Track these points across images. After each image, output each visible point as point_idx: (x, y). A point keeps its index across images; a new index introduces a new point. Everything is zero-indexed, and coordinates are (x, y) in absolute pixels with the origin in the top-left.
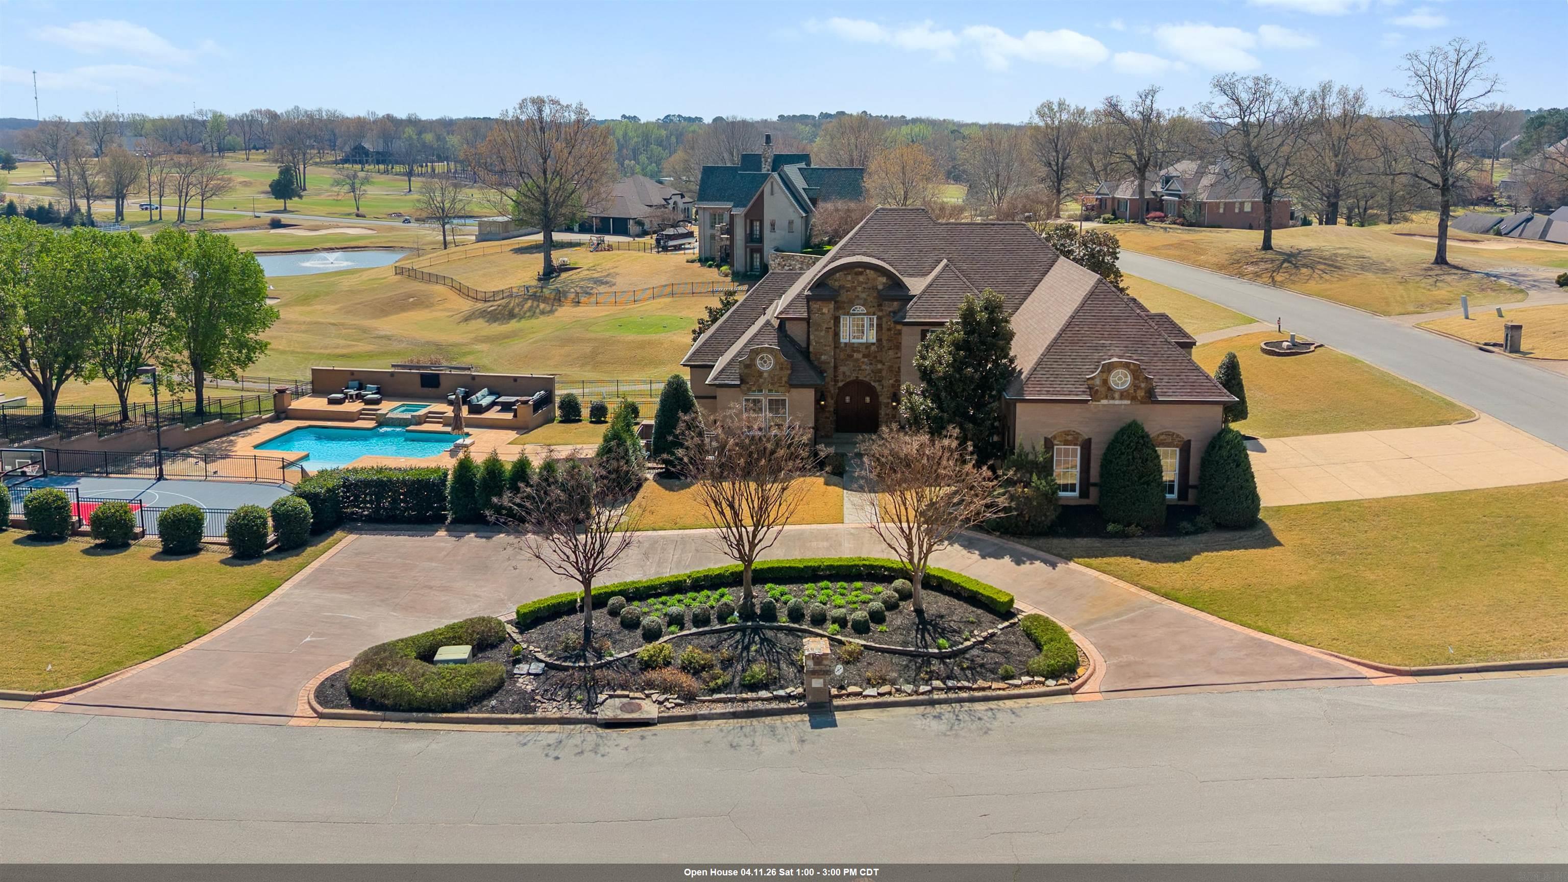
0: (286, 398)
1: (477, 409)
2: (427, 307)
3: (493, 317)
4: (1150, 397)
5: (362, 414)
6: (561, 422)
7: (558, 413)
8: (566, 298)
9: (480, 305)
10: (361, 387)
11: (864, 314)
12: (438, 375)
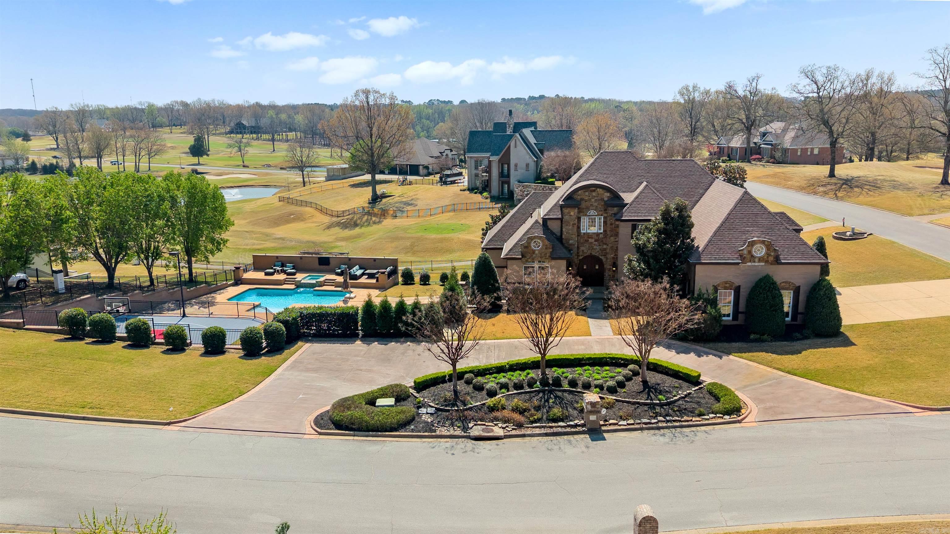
0: (241, 272)
1: (354, 277)
2: (302, 220)
3: (345, 226)
4: (777, 261)
5: (286, 281)
6: (402, 284)
7: (400, 279)
8: (388, 214)
9: (335, 219)
10: (283, 265)
11: (596, 216)
12: (328, 258)
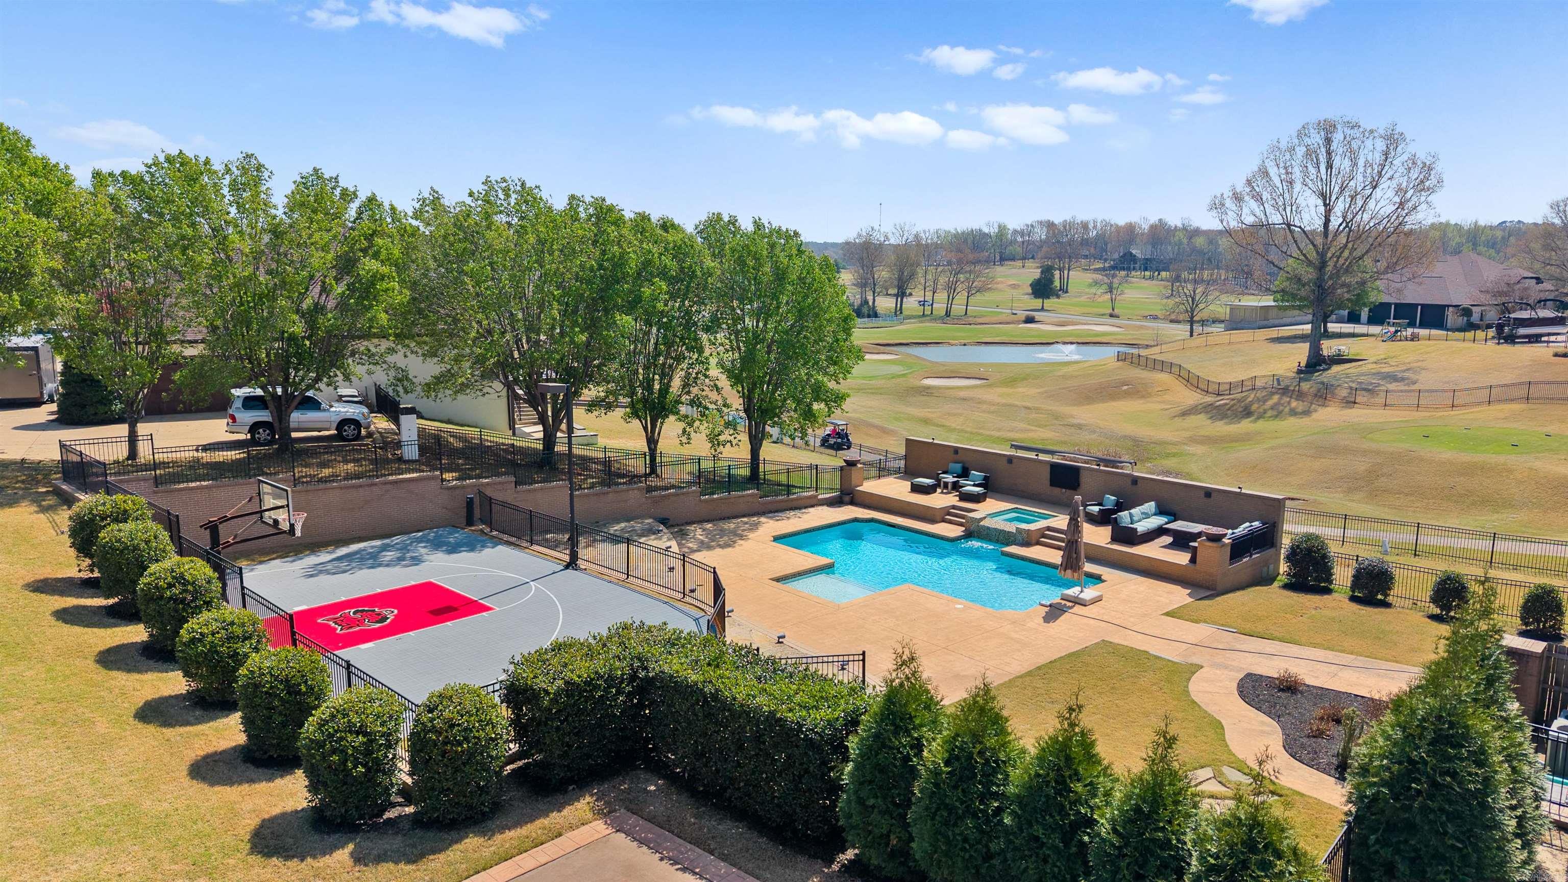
0: (855, 474)
1: (1126, 536)
2: (1143, 397)
3: (1217, 413)
5: (949, 514)
6: (1286, 587)
7: (1283, 567)
8: (1334, 395)
9: (1209, 399)
10: (965, 474)
12: (1076, 470)
